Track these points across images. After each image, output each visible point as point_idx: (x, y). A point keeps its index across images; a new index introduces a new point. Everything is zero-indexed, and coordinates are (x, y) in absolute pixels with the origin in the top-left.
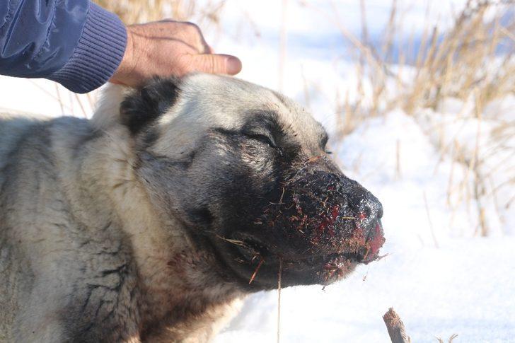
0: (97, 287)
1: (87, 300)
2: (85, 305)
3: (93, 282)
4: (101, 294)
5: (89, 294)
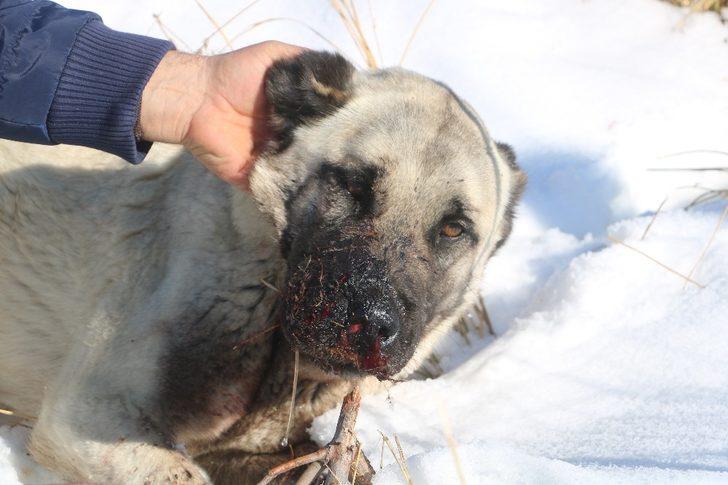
0: (224, 301)
1: (207, 313)
2: (203, 317)
3: (223, 295)
4: (226, 310)
5: (212, 307)
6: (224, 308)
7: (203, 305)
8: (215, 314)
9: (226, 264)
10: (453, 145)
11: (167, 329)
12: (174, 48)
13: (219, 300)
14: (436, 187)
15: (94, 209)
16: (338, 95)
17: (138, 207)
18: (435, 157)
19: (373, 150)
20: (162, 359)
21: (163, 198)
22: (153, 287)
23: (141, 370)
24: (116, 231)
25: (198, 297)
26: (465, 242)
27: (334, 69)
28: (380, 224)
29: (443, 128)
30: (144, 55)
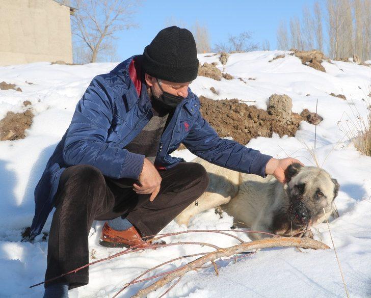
6: (283, 209)
7: (280, 208)
8: (282, 210)
9: (283, 201)
10: (319, 178)
11: (274, 212)
12: (272, 157)
13: (283, 207)
14: (315, 186)
15: (262, 190)
16: (298, 170)
17: (270, 190)
18: (316, 180)
19: (303, 181)
20: (272, 218)
21: (274, 188)
22: (272, 204)
23: (269, 220)
24: (266, 194)
25: (279, 206)
26: (323, 198)
27: (298, 165)
28: (304, 195)
29: (318, 175)
30: (267, 158)
